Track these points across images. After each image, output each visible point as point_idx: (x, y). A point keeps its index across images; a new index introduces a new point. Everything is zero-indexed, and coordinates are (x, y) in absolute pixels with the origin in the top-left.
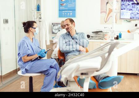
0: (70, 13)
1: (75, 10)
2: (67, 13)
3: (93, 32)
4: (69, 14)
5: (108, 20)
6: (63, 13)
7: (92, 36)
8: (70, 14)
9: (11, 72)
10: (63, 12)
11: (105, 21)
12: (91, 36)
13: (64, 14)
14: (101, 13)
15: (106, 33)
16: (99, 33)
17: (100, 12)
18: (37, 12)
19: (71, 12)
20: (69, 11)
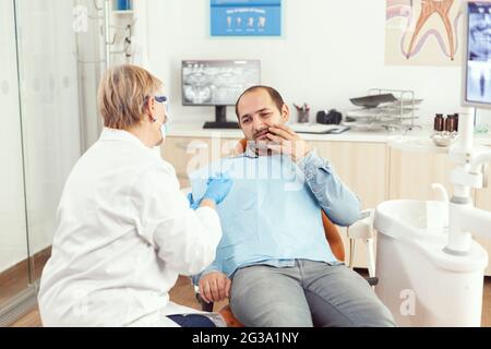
0: (256, 16)
1: (279, 5)
2: (246, 17)
3: (355, 101)
4: (251, 20)
5: (418, 47)
6: (229, 19)
7: (351, 114)
8: (256, 22)
9: (11, 268)
10: (229, 11)
11: (406, 52)
12: (344, 117)
13: (234, 23)
14: (388, 17)
15: (411, 102)
16: (382, 105)
17: (385, 13)
18: (120, 16)
19: (262, 11)
20: (252, 10)
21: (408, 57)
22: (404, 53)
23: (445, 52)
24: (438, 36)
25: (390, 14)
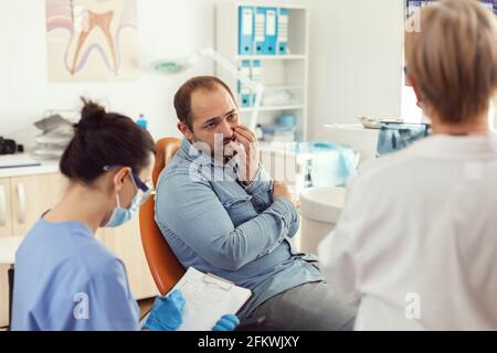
5: (83, 62)
11: (70, 66)
14: (49, 29)
21: (72, 72)
22: (68, 68)
23: (109, 67)
24: (101, 50)
25: (50, 26)
